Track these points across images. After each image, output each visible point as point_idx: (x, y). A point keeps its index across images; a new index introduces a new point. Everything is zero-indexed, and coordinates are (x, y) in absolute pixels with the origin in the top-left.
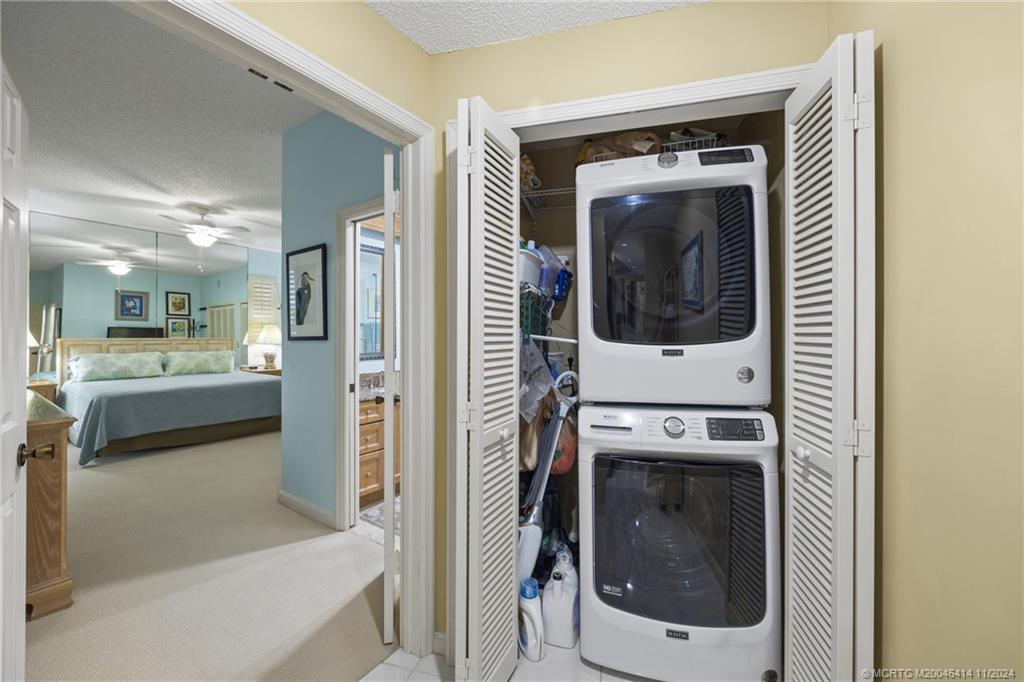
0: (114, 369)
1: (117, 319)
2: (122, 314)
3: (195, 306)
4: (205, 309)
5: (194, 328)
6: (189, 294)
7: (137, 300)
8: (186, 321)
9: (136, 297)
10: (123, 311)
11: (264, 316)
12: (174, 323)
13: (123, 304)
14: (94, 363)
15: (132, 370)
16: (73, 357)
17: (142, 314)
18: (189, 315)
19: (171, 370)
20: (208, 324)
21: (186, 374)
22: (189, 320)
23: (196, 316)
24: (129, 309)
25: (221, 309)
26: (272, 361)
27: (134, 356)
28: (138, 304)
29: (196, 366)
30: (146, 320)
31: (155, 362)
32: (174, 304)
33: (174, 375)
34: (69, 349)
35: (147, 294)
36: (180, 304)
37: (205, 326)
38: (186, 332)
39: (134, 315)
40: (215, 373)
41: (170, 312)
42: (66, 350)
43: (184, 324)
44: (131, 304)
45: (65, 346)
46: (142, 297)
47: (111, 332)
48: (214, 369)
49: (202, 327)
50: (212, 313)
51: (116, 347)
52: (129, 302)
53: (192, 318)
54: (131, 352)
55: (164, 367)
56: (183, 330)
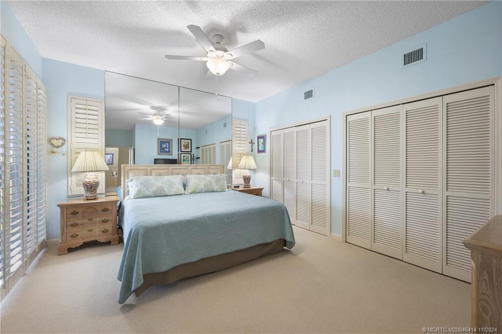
0: (154, 189)
1: (158, 154)
2: (161, 152)
3: (194, 146)
4: (199, 148)
5: (194, 159)
6: (191, 140)
7: (167, 144)
8: (190, 155)
9: (166, 142)
10: (162, 150)
11: (242, 148)
12: (184, 156)
13: (161, 146)
14: (142, 184)
15: (165, 189)
16: (130, 178)
17: (169, 152)
18: (191, 152)
19: (190, 189)
20: (200, 156)
21: (198, 193)
22: (191, 154)
23: (194, 152)
24: (164, 149)
25: (208, 147)
26: (249, 182)
27: (167, 178)
28: (168, 146)
29: (205, 186)
30: (171, 155)
31: (179, 183)
32: (184, 145)
33: (191, 193)
34: (128, 172)
35: (172, 140)
36: (186, 145)
37: (199, 158)
38: (190, 162)
39: (166, 152)
40: (217, 192)
41: (182, 150)
42: (126, 173)
43: (188, 156)
44: (165, 146)
45: (126, 170)
46: (169, 142)
47: (156, 161)
48: (216, 188)
49: (197, 158)
50: (203, 150)
51: (156, 171)
52: (164, 145)
53: (192, 153)
54: (164, 175)
55: (185, 186)
56: (188, 161)
